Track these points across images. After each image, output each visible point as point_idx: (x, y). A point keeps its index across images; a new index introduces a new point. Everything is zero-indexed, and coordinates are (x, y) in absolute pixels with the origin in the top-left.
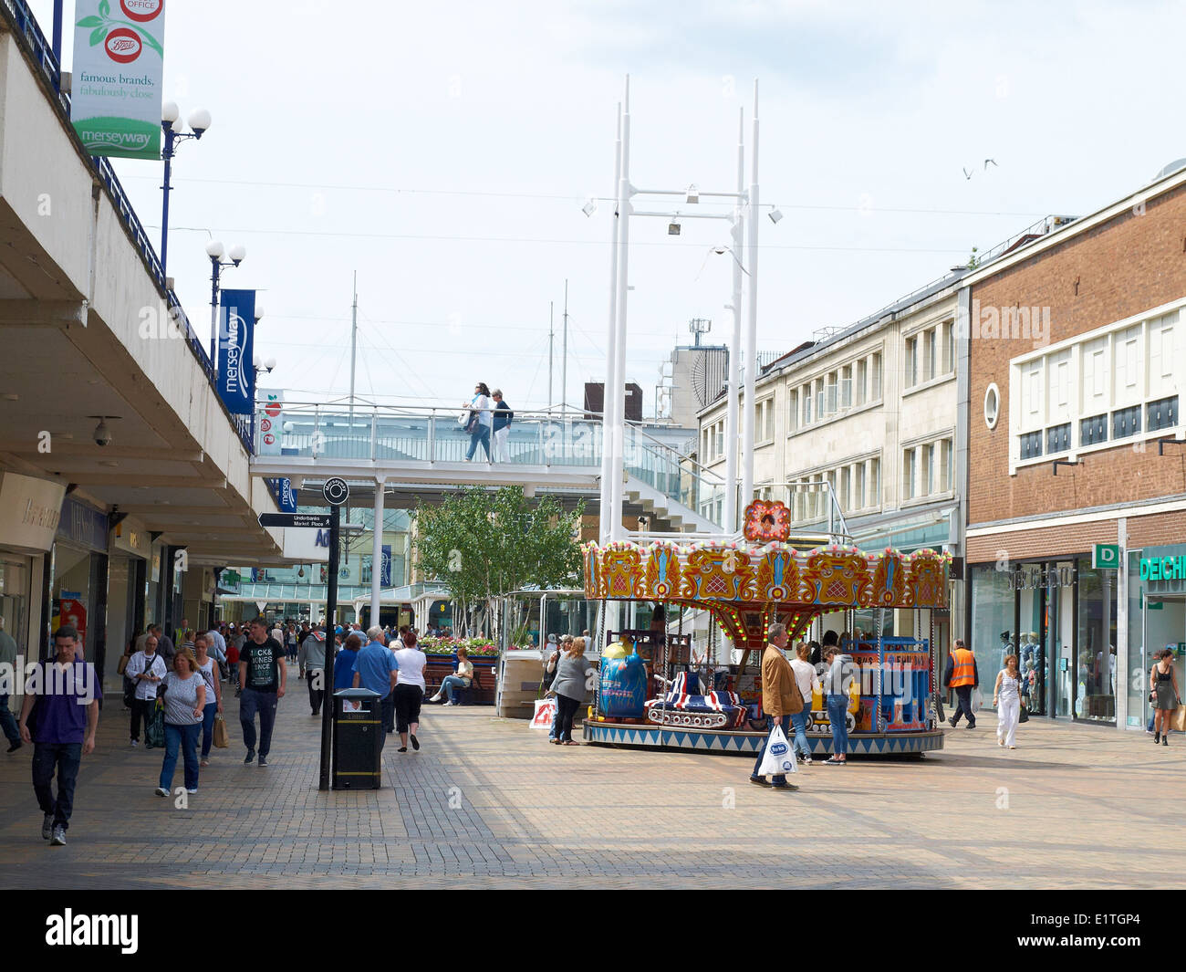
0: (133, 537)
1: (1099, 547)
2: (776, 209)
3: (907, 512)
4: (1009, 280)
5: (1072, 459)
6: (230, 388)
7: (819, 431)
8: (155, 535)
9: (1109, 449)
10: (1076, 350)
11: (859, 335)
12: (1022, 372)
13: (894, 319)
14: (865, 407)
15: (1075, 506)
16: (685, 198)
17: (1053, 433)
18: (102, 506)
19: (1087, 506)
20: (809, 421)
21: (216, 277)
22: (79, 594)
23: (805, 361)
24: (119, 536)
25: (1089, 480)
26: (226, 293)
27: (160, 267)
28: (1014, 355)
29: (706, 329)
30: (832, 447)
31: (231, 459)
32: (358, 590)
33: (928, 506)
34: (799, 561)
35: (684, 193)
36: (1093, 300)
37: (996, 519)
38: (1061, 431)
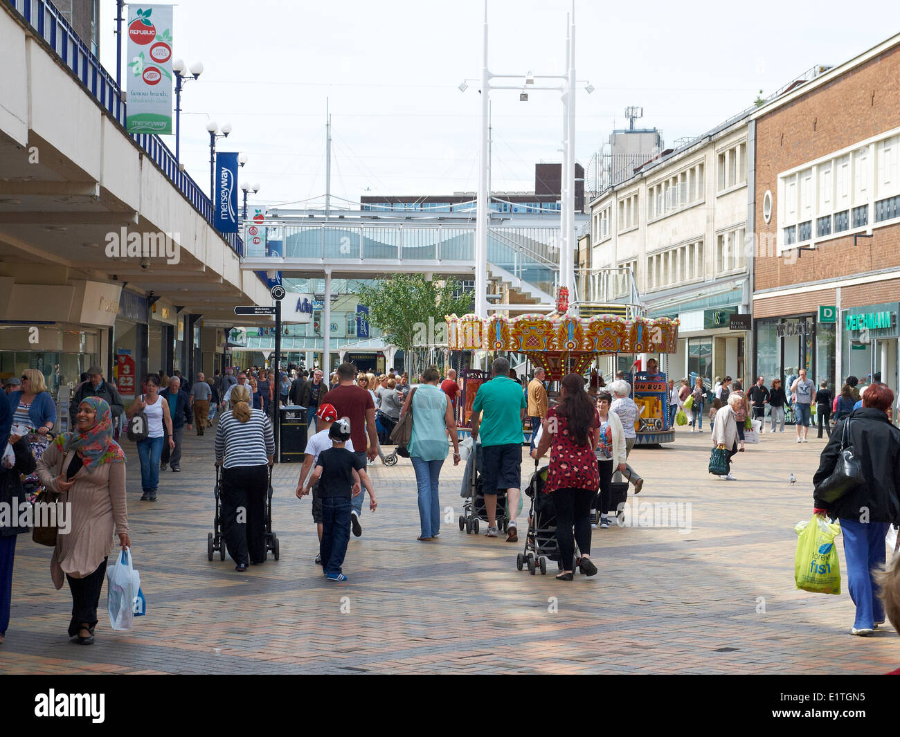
0: (164, 311)
1: (822, 308)
2: (590, 84)
3: (720, 281)
4: (777, 117)
5: (812, 246)
6: (223, 216)
7: (667, 220)
8: (179, 309)
9: (832, 240)
10: (814, 169)
11: (690, 151)
12: (785, 182)
13: (711, 140)
14: (694, 204)
15: (814, 279)
16: (525, 79)
17: (802, 227)
18: (143, 292)
19: (820, 279)
20: (660, 213)
21: (213, 144)
22: (129, 351)
23: (657, 168)
24: (155, 312)
25: (822, 261)
26: (220, 155)
27: (175, 160)
28: (780, 171)
29: (639, 115)
30: (675, 232)
31: (225, 264)
32: (344, 341)
33: (732, 277)
34: (583, 325)
35: (524, 77)
36: (824, 135)
37: (771, 287)
38: (807, 225)
